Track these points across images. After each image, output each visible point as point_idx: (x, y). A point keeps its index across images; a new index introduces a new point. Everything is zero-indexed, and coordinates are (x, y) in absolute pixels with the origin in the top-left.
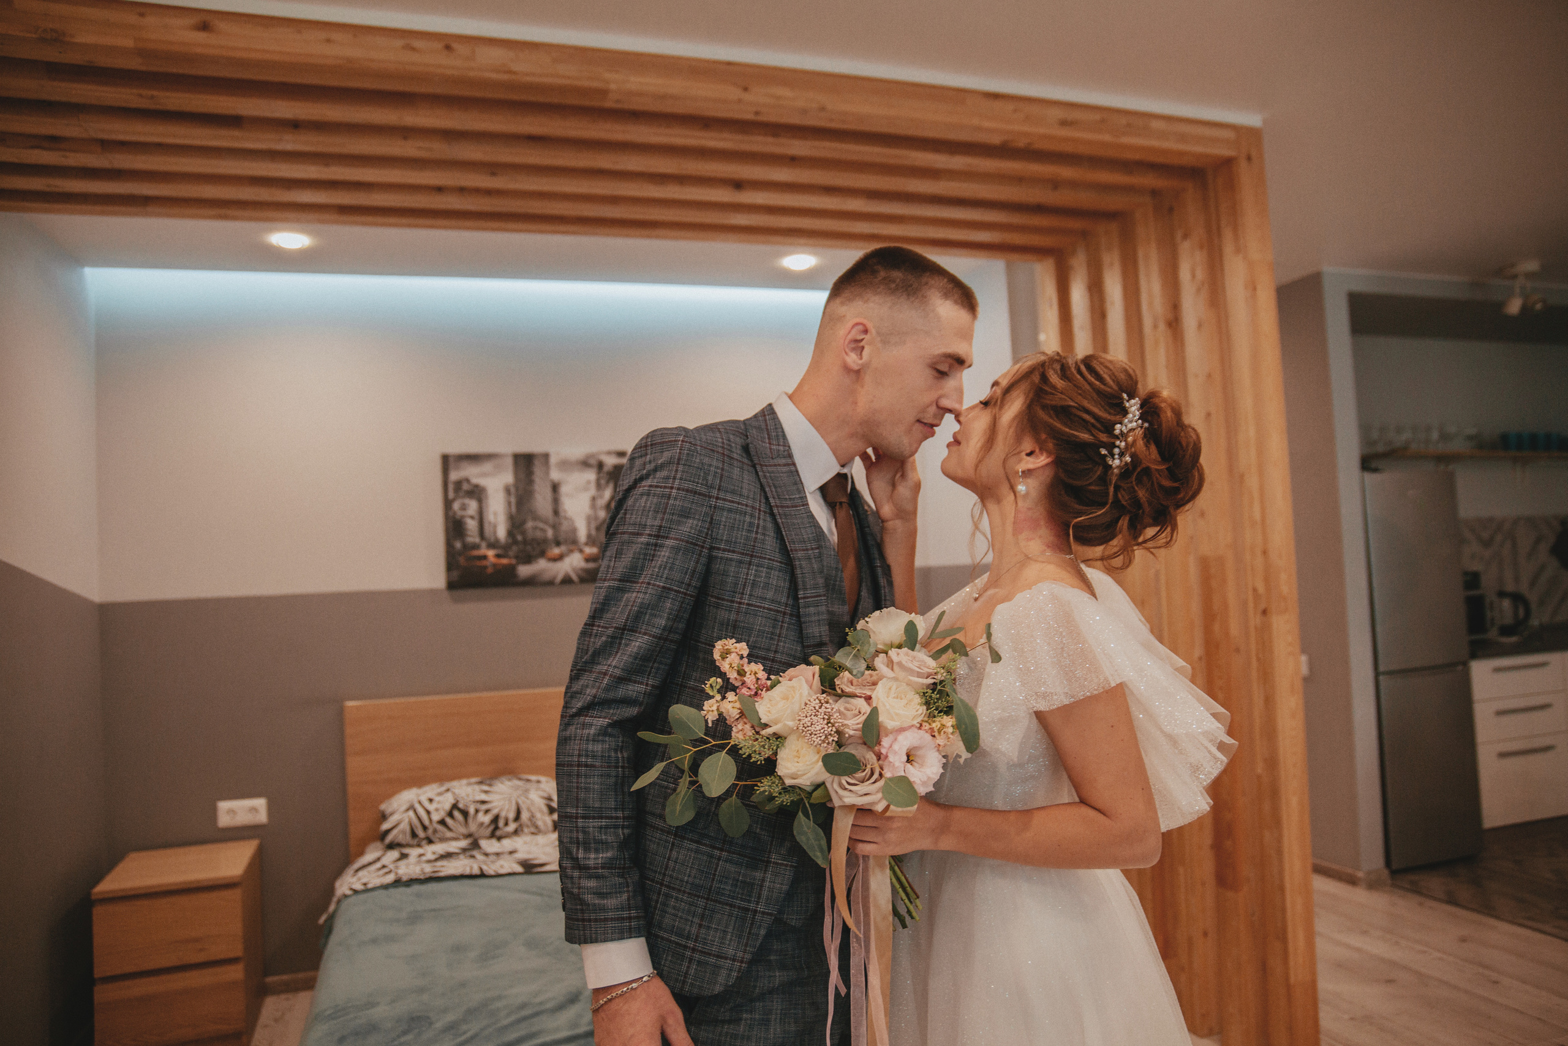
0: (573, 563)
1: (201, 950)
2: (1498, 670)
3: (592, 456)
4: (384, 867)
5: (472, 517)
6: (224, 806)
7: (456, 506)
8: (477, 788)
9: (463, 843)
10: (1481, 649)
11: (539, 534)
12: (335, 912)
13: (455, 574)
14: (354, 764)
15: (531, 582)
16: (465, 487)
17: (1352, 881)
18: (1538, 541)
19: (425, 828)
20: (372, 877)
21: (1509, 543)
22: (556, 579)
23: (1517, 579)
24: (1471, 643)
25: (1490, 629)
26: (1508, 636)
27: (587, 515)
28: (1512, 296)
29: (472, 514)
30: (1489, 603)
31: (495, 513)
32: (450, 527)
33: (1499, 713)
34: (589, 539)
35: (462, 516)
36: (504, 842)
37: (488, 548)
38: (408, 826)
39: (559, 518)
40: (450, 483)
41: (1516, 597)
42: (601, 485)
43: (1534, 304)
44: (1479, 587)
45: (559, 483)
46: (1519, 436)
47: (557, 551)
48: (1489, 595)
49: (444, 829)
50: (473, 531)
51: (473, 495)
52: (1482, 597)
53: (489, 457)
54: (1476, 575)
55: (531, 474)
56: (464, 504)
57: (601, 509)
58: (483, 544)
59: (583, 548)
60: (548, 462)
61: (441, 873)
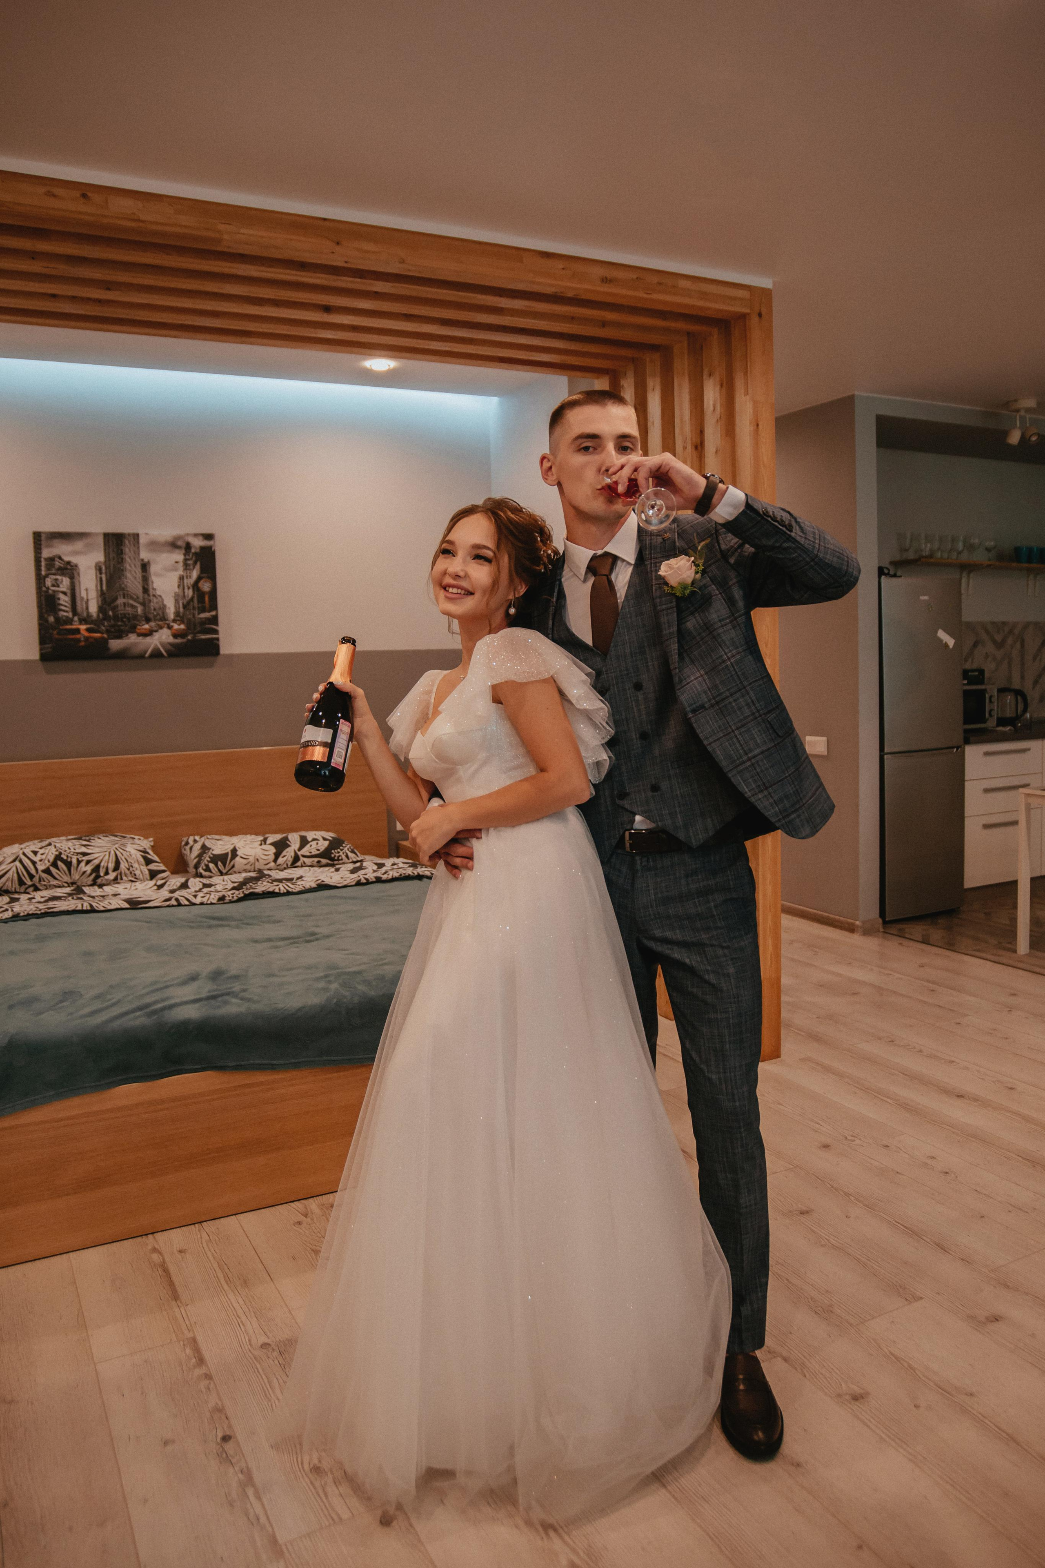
0: (163, 638)
2: (987, 754)
3: (179, 538)
5: (65, 593)
7: (49, 582)
8: (77, 842)
9: (68, 890)
10: (971, 737)
11: (129, 610)
13: (48, 647)
15: (122, 655)
16: (57, 563)
17: (851, 929)
18: (1043, 644)
19: (31, 877)
21: (1018, 645)
22: (146, 652)
23: (1023, 677)
24: (966, 731)
25: (988, 720)
26: (1004, 725)
27: (175, 593)
28: (1015, 427)
29: (64, 590)
30: (991, 697)
31: (87, 590)
32: (43, 602)
33: (987, 791)
34: (177, 616)
35: (54, 591)
36: (105, 888)
37: (81, 623)
38: (15, 875)
39: (149, 595)
40: (42, 560)
41: (1019, 693)
42: (189, 565)
43: (1031, 436)
44: (982, 682)
45: (149, 562)
46: (1030, 550)
47: (147, 626)
48: (992, 690)
49: (49, 877)
50: (66, 606)
51: (65, 571)
52: (984, 691)
53: (81, 535)
54: (981, 672)
55: (122, 553)
56: (56, 580)
57: (189, 588)
58: (76, 618)
59: (172, 624)
60: (138, 543)
61: (55, 910)
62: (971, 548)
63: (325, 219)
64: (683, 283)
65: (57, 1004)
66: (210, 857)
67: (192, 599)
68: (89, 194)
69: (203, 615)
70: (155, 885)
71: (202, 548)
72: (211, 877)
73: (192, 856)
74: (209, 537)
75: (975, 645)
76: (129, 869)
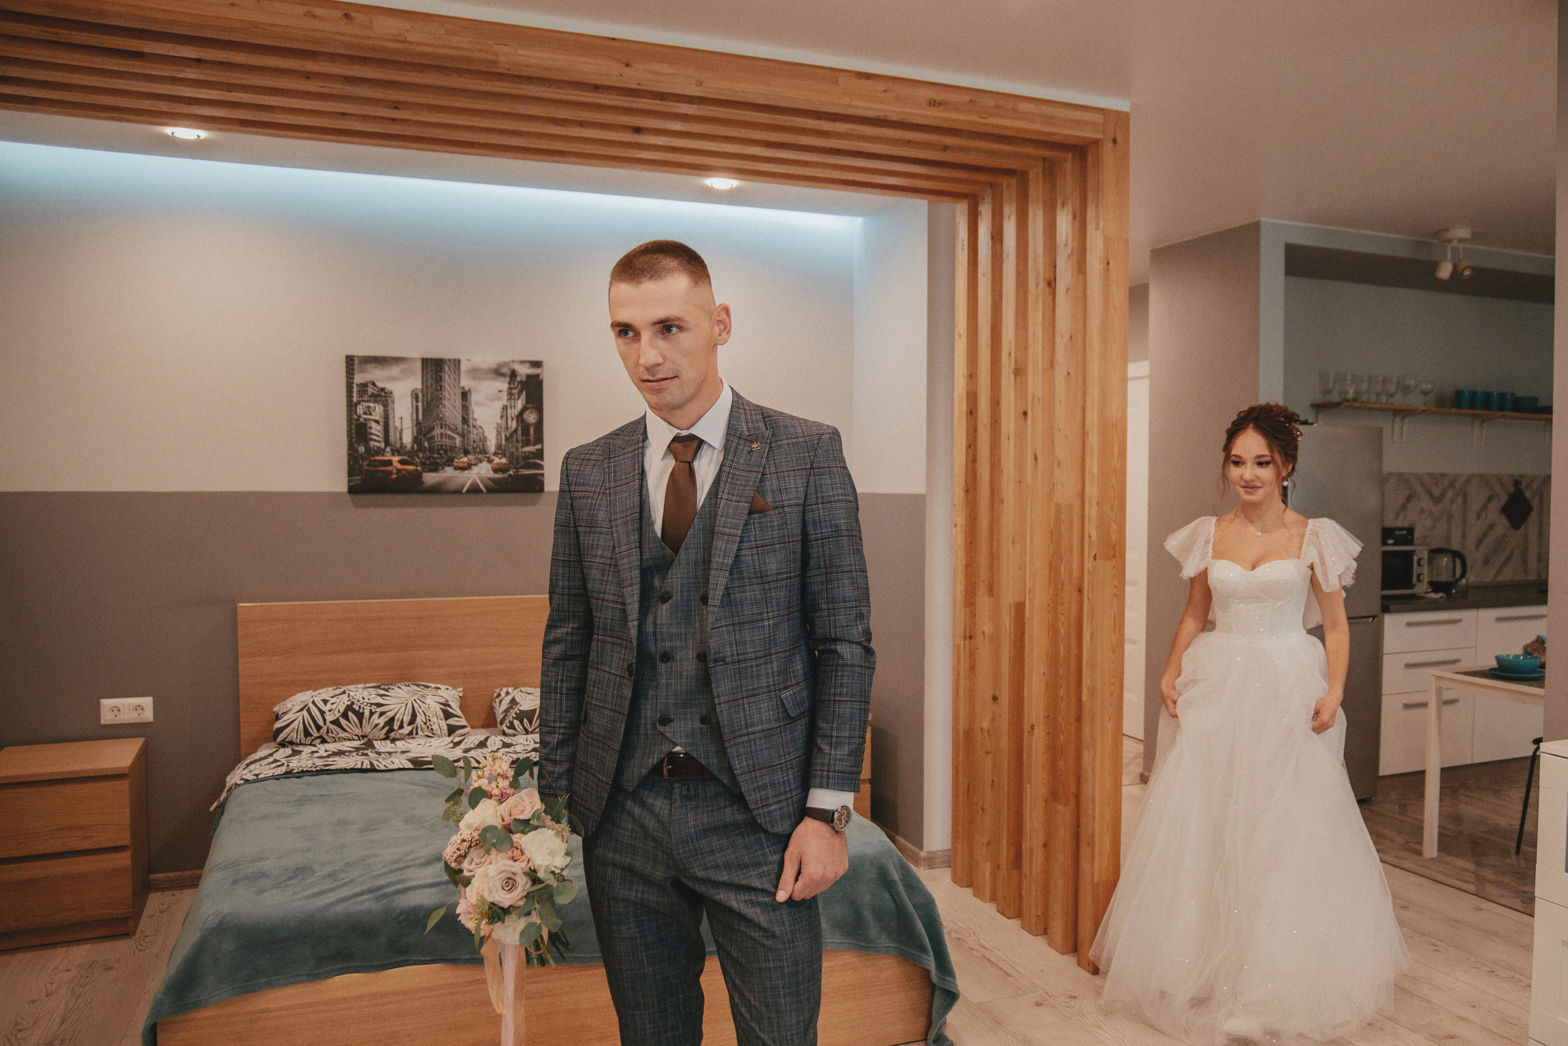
0: (482, 472)
1: (86, 838)
2: (1410, 624)
3: (505, 364)
4: (275, 761)
5: (377, 422)
6: (107, 703)
7: (360, 409)
8: (373, 691)
9: (357, 743)
11: (446, 441)
12: (226, 799)
13: (357, 478)
14: (246, 665)
15: (436, 490)
16: (371, 390)
18: (1490, 499)
19: (318, 728)
20: (265, 770)
21: (1460, 500)
22: (463, 488)
23: (1464, 536)
24: (1384, 597)
25: (1415, 585)
26: (1435, 591)
27: (497, 424)
28: (1445, 259)
29: (377, 418)
30: (1419, 560)
31: (401, 418)
32: (354, 431)
33: (1409, 666)
34: (498, 449)
35: (365, 419)
36: (397, 743)
37: (393, 454)
38: (301, 725)
39: (469, 426)
40: (355, 385)
41: (1456, 554)
42: (513, 394)
43: (1463, 270)
44: (1410, 542)
45: (470, 390)
46: (1473, 394)
47: (465, 459)
48: (1421, 552)
49: (338, 729)
50: (377, 436)
51: (379, 398)
52: (1411, 554)
53: (397, 360)
54: (1411, 530)
55: (441, 380)
56: (369, 407)
57: (513, 419)
58: (388, 449)
59: (492, 457)
60: (459, 369)
61: (332, 767)
62: (1407, 390)
63: (614, 39)
64: (1023, 106)
65: (285, 881)
66: (516, 713)
67: (516, 431)
68: (352, 14)
69: (527, 449)
70: (452, 742)
71: (528, 376)
72: (514, 735)
73: (500, 710)
74: (537, 364)
75: (1409, 498)
76: (425, 724)
